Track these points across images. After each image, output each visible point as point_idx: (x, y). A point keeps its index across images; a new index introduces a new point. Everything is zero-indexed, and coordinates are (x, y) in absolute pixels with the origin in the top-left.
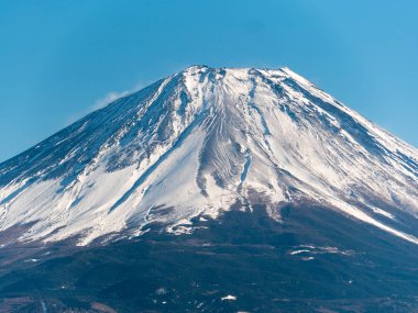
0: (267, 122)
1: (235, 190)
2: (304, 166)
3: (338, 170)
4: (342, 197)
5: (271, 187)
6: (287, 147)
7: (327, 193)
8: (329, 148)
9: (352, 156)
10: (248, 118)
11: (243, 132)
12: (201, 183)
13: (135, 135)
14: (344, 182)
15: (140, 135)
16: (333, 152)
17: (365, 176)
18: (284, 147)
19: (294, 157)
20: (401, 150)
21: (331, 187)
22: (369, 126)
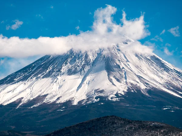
0: (126, 57)
1: (125, 83)
2: (146, 75)
3: (159, 76)
4: (165, 87)
5: (138, 83)
6: (137, 67)
7: (159, 86)
8: (153, 67)
9: (161, 71)
10: (119, 55)
11: (119, 60)
12: (111, 81)
13: (75, 61)
14: (162, 81)
15: (77, 61)
16: (155, 69)
17: (169, 79)
18: (136, 67)
19: (141, 71)
20: (175, 69)
21: (159, 83)
22: (161, 59)
